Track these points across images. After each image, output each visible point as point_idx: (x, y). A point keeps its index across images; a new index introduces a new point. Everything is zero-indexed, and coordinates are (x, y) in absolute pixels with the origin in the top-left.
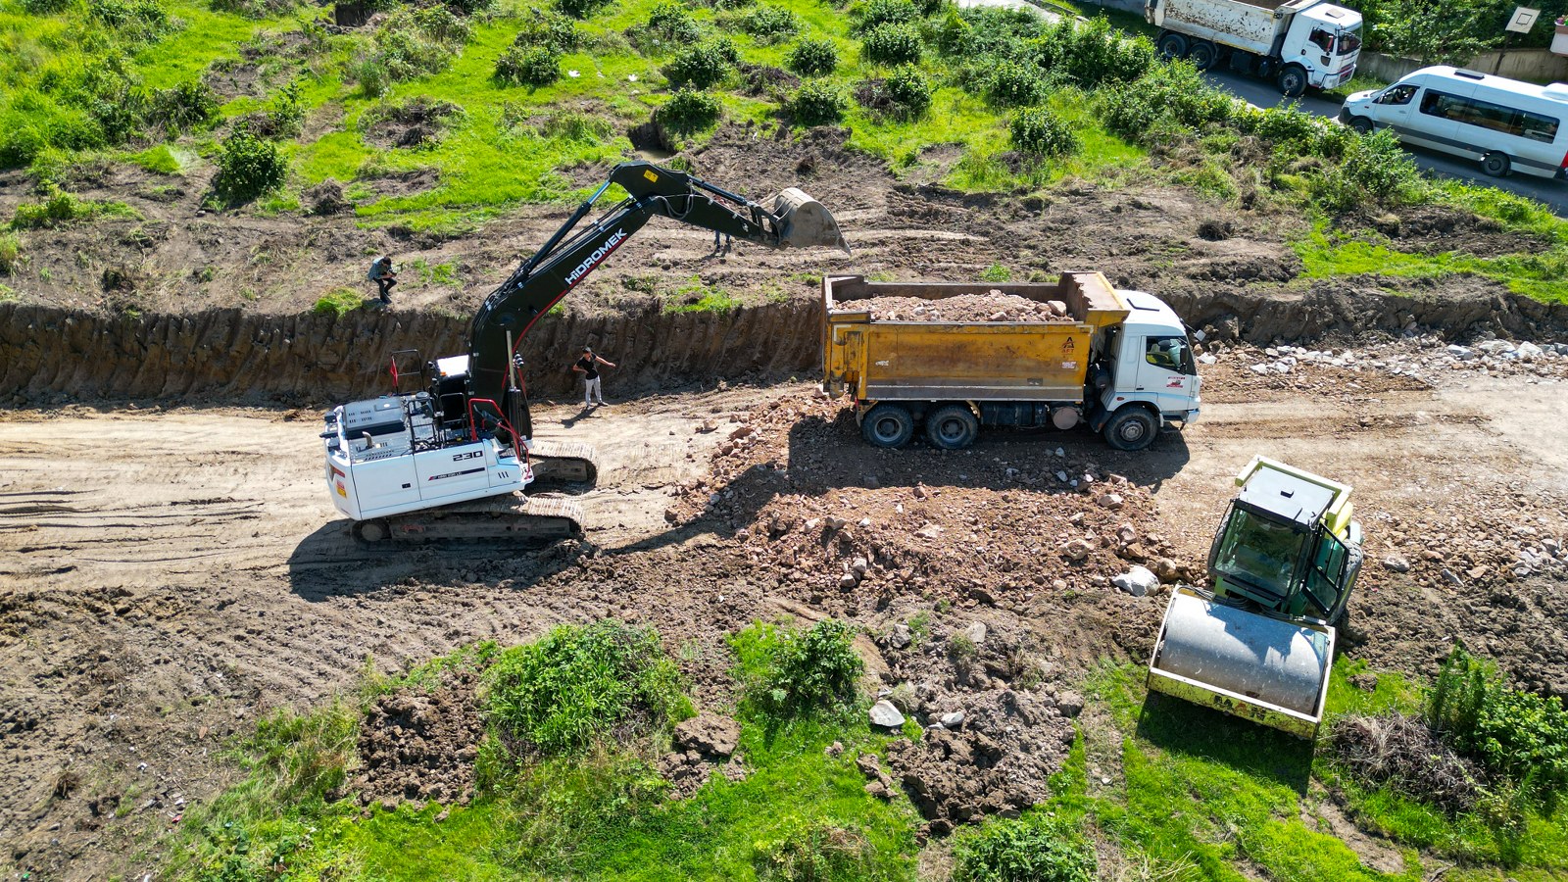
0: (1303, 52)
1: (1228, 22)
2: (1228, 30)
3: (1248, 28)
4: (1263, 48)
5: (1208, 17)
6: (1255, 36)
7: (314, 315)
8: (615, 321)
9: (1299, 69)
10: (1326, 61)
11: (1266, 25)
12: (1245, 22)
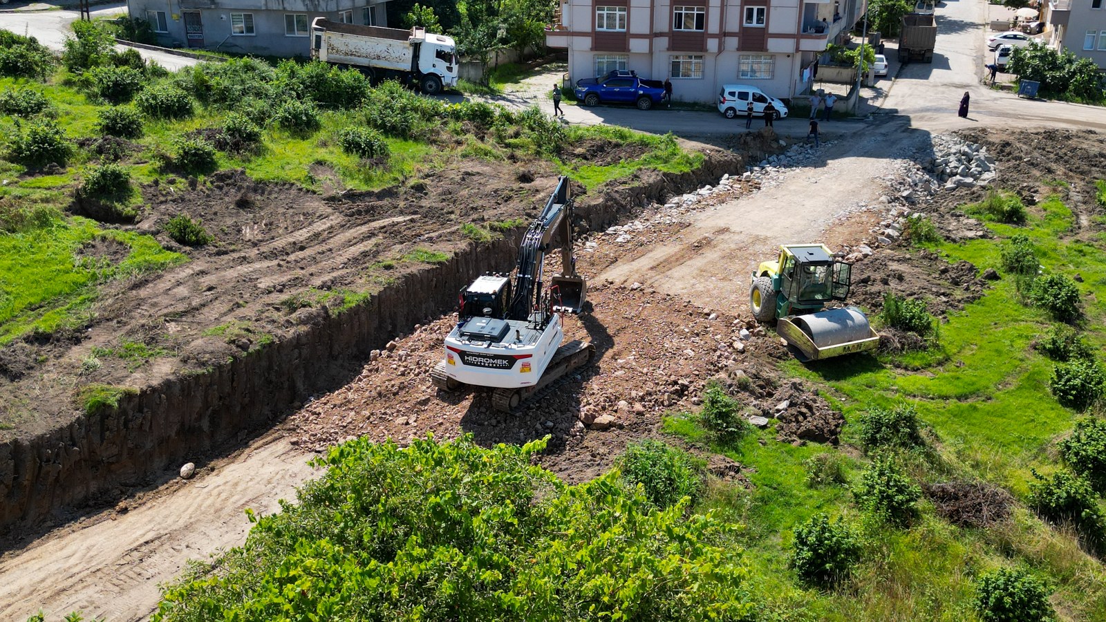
0: (434, 66)
1: (377, 52)
2: (379, 57)
3: (393, 55)
4: (406, 66)
5: (362, 51)
6: (399, 59)
7: (89, 416)
8: (307, 334)
9: (435, 77)
10: (450, 69)
11: (405, 51)
12: (390, 51)
